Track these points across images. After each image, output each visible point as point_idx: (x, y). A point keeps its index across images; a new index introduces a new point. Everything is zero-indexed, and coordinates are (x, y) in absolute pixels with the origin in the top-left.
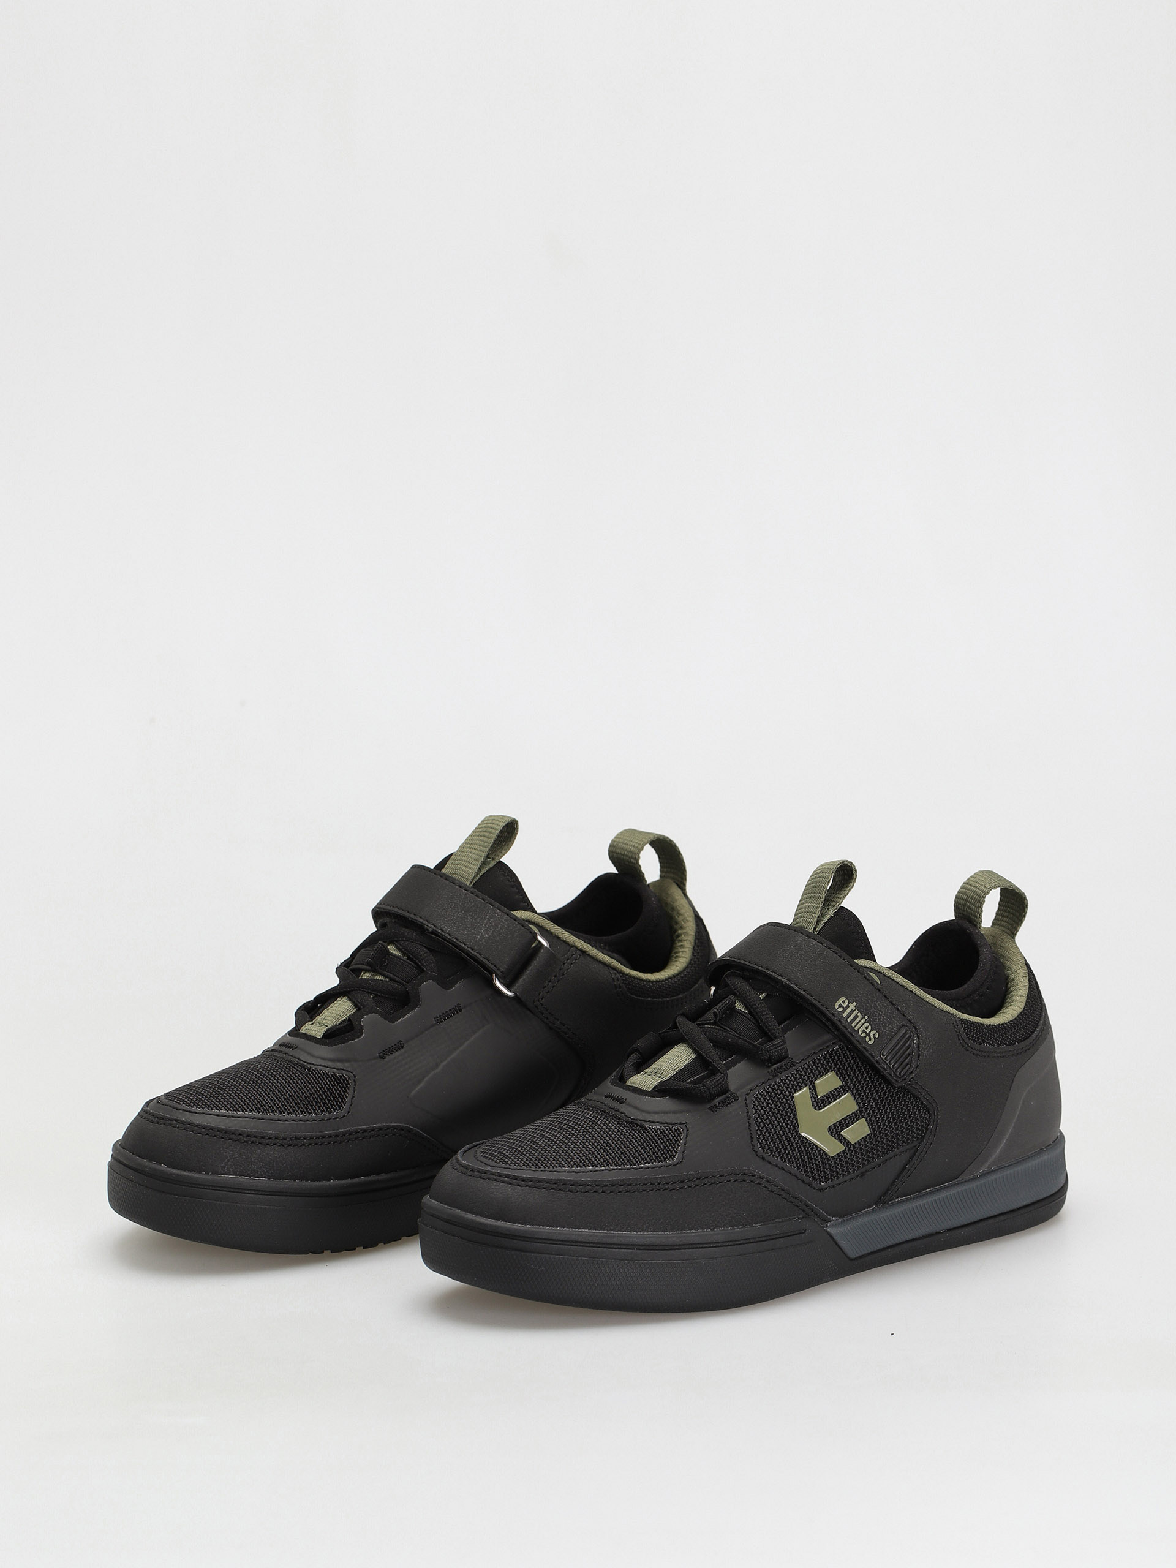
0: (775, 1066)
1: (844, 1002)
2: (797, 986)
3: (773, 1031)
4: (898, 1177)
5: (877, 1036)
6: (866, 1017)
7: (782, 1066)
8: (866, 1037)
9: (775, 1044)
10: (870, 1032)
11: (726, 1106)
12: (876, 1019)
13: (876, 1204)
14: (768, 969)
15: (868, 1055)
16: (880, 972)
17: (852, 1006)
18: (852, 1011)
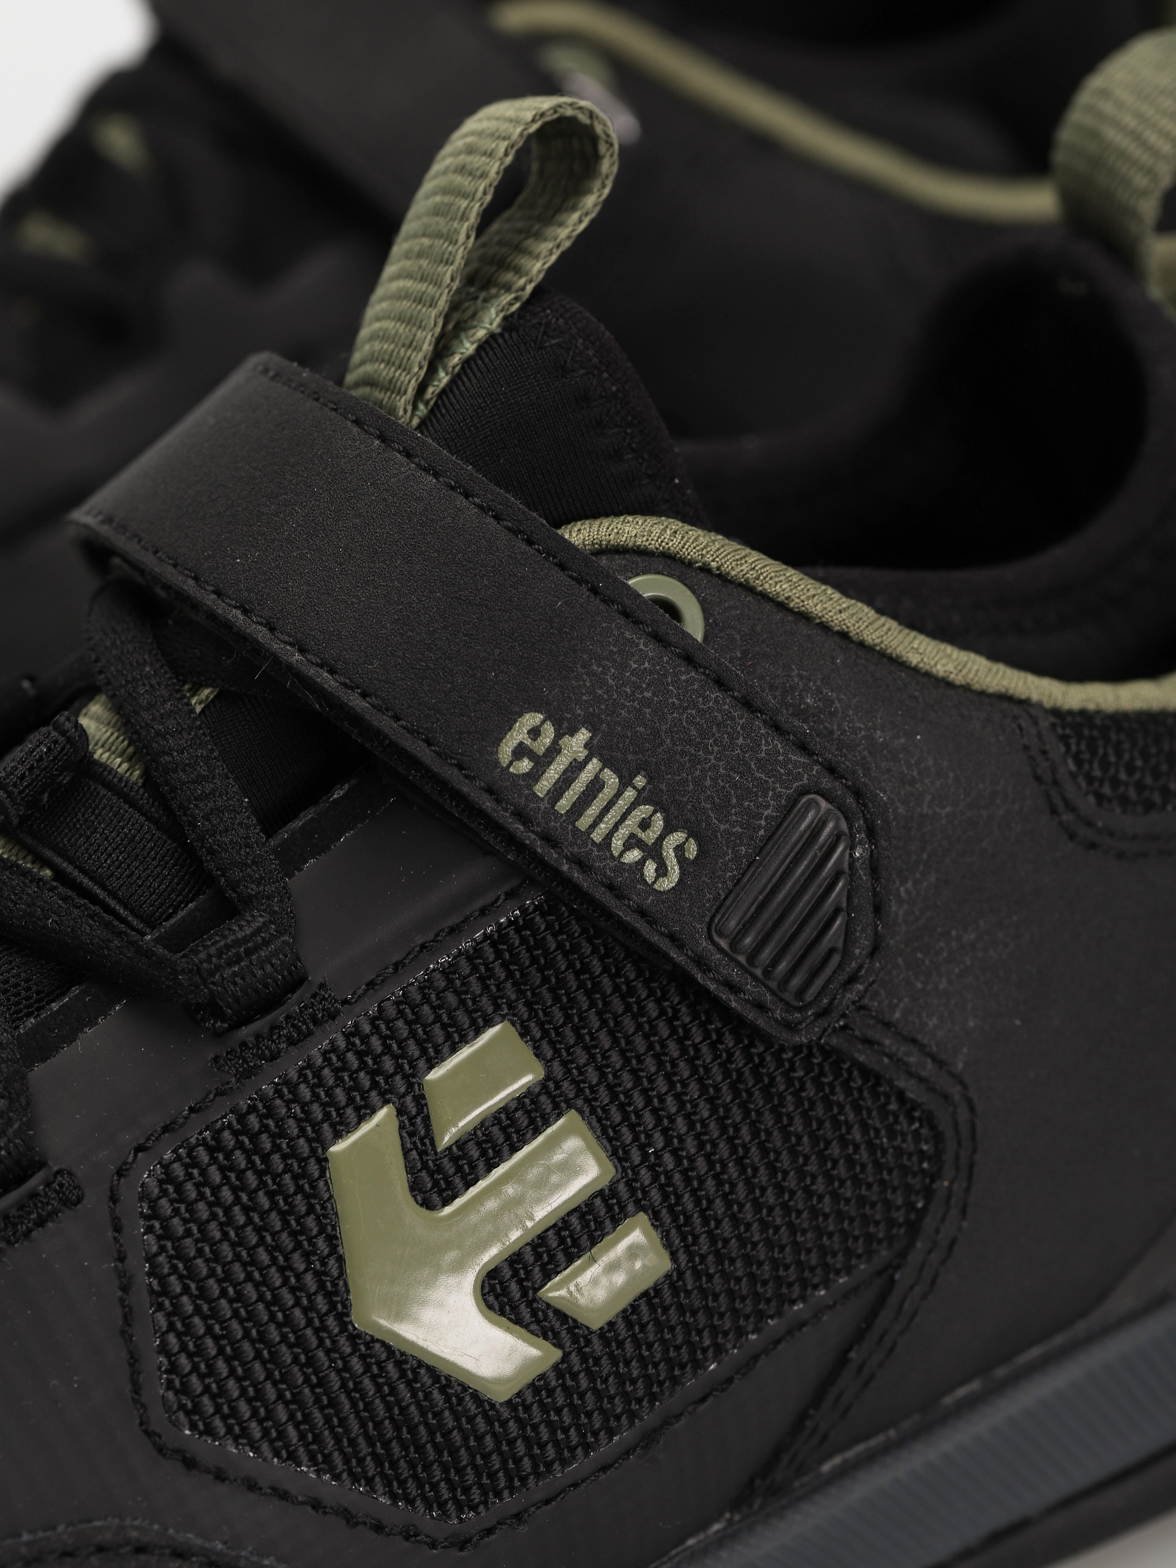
0: (245, 1033)
1: (535, 733)
2: (332, 672)
3: (236, 874)
4: (818, 1396)
5: (692, 850)
6: (640, 781)
7: (274, 1027)
8: (641, 863)
9: (238, 943)
10: (661, 838)
11: (27, 1234)
12: (683, 782)
13: (736, 1504)
14: (218, 593)
15: (655, 939)
16: (705, 569)
17: (577, 743)
18: (576, 767)
